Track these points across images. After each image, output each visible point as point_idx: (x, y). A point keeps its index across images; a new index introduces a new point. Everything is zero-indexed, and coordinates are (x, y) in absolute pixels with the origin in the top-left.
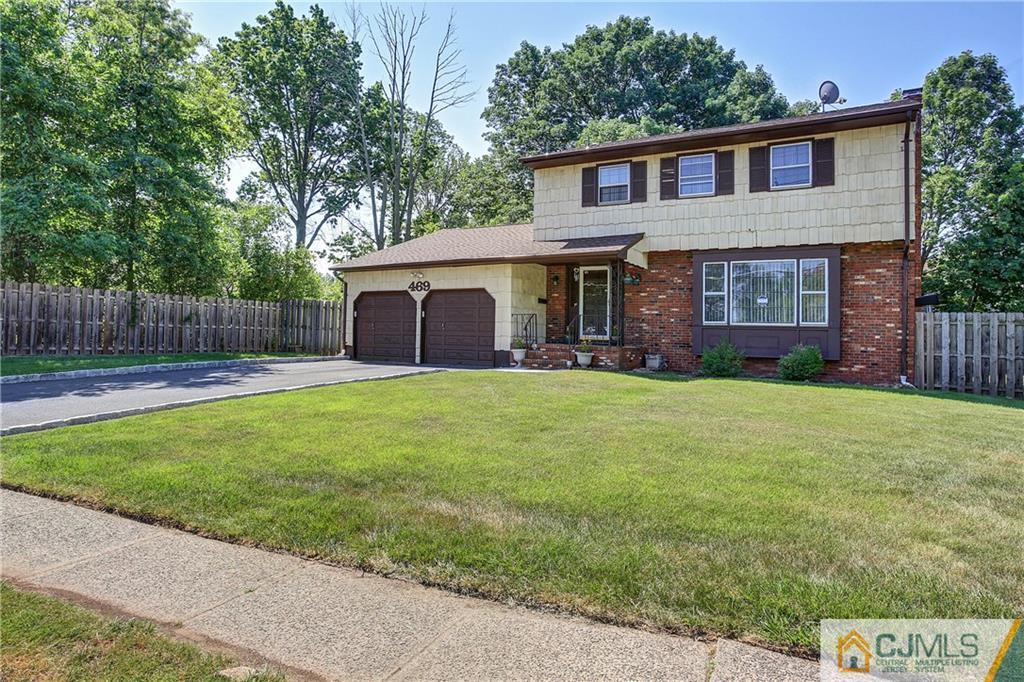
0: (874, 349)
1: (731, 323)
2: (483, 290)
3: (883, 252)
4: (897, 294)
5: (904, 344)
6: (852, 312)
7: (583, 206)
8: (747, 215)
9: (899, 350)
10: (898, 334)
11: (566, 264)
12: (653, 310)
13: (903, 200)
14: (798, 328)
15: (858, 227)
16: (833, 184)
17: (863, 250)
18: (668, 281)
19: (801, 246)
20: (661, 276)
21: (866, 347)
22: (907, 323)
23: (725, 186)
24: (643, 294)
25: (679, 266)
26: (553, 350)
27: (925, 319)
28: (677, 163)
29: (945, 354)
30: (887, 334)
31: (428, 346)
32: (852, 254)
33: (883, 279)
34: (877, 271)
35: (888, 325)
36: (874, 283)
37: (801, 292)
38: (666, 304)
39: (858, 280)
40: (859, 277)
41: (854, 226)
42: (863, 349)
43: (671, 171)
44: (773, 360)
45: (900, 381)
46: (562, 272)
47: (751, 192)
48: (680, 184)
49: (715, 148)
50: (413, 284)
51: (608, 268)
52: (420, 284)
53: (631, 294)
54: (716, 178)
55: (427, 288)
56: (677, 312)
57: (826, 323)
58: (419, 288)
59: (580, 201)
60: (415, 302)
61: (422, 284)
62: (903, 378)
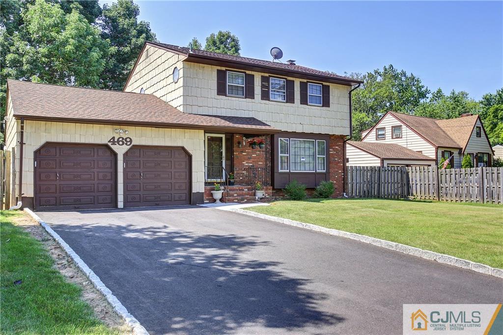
0: (335, 182)
1: (291, 171)
2: (182, 148)
3: (338, 140)
4: (342, 158)
5: (344, 179)
7: (218, 94)
8: (299, 115)
9: (343, 182)
10: (342, 175)
12: (249, 163)
13: (349, 118)
14: (316, 173)
16: (329, 107)
17: (332, 138)
21: (333, 181)
22: (345, 170)
23: (291, 98)
24: (244, 154)
28: (269, 80)
29: (355, 182)
30: (339, 175)
33: (338, 151)
34: (336, 147)
35: (340, 171)
36: (335, 153)
37: (317, 156)
38: (256, 160)
40: (331, 150)
41: (335, 127)
43: (266, 84)
44: (312, 189)
47: (300, 104)
48: (270, 92)
49: (286, 77)
50: (114, 138)
51: (223, 136)
52: (121, 139)
53: (237, 153)
54: (287, 93)
55: (129, 143)
56: (261, 164)
57: (325, 171)
58: (121, 143)
59: (216, 91)
60: (115, 155)
61: (123, 139)
62: (345, 194)
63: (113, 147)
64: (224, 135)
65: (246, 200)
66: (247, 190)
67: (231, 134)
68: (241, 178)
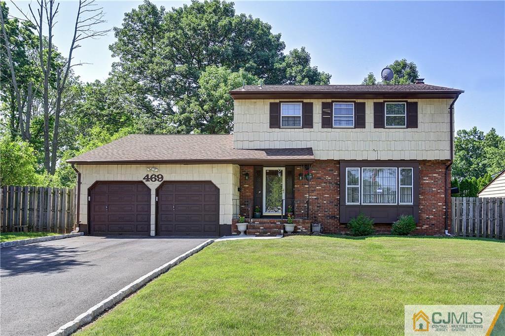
0: (433, 217)
1: (362, 204)
2: (210, 182)
3: (437, 166)
4: (443, 188)
5: (446, 213)
6: (422, 197)
7: (270, 128)
8: (372, 141)
9: (444, 217)
10: (444, 209)
11: (254, 166)
12: (313, 196)
13: (450, 139)
14: (398, 206)
15: (429, 151)
16: (417, 127)
17: (427, 164)
18: (322, 178)
19: (401, 160)
20: (318, 175)
21: (429, 216)
22: (447, 203)
23: (360, 123)
24: (306, 186)
25: (329, 169)
26: (265, 223)
27: (456, 201)
28: (332, 106)
29: (464, 217)
30: (439, 209)
31: (160, 223)
32: (422, 166)
33: (437, 180)
34: (434, 175)
35: (439, 204)
36: (432, 181)
37: (400, 186)
38: (321, 192)
39: (425, 180)
40: (425, 178)
41: (427, 151)
42: (427, 216)
43: (328, 111)
44: (390, 225)
45: (445, 233)
46: (251, 171)
47: (375, 128)
48: (333, 119)
49: (355, 100)
50: (148, 176)
51: (283, 169)
52: (154, 176)
53: (299, 186)
54: (355, 118)
55: (160, 180)
56: (328, 197)
57: (412, 203)
58: (153, 179)
59: (269, 124)
60: (149, 190)
61: (155, 176)
62: (447, 231)
63: (146, 183)
64: (285, 168)
65: (269, 233)
66: (279, 223)
67: (292, 167)
68: (302, 212)
